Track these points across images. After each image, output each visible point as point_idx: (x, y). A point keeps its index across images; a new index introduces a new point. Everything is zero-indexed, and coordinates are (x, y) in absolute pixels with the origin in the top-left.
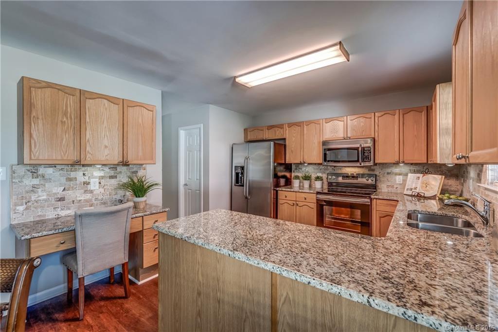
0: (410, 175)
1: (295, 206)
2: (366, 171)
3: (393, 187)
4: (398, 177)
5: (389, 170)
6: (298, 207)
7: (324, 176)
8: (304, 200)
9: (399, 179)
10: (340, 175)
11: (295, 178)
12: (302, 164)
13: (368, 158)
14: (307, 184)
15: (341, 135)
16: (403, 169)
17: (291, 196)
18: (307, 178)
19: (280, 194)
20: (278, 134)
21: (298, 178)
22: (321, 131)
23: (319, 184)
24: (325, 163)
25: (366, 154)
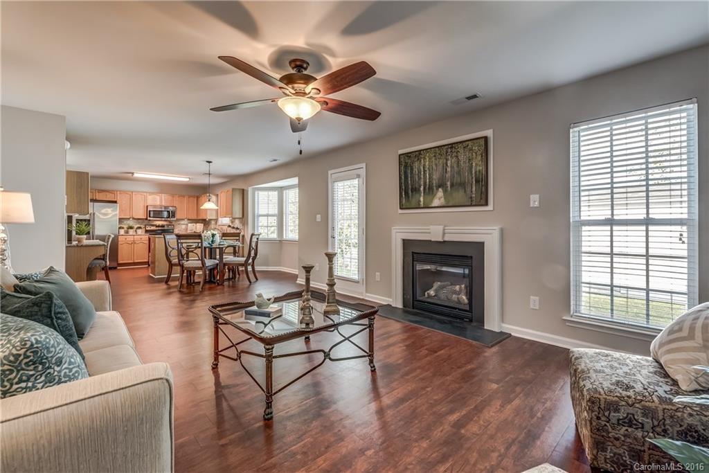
0: (189, 225)
1: (133, 244)
2: (167, 223)
3: (180, 230)
4: (183, 226)
5: (178, 223)
6: (135, 244)
7: (142, 226)
8: (140, 239)
10: (153, 225)
11: (120, 228)
12: (129, 219)
13: (174, 216)
14: (131, 232)
15: (158, 203)
16: (186, 222)
17: (130, 239)
18: (131, 228)
19: (120, 238)
20: (110, 197)
21: (123, 228)
22: (145, 199)
23: (139, 231)
24: (149, 218)
25: (172, 214)
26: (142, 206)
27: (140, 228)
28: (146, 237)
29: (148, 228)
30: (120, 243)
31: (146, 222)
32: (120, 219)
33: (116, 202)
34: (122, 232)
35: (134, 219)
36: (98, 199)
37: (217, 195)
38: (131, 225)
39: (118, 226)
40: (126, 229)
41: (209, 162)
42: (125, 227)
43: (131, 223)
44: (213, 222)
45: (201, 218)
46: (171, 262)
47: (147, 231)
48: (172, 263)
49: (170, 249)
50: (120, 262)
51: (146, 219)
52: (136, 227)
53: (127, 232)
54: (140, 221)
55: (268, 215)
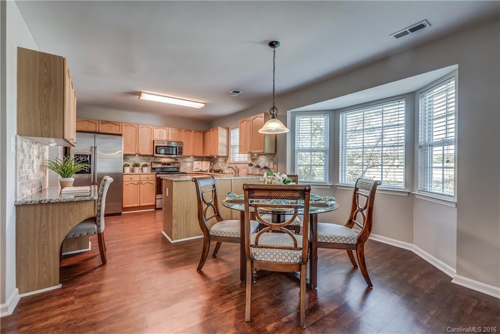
0: (195, 162)
1: (139, 185)
2: (173, 160)
3: (186, 168)
4: (188, 163)
5: (184, 160)
6: (141, 185)
7: (148, 164)
8: (146, 179)
9: (189, 164)
10: (160, 163)
11: (125, 166)
12: (135, 155)
13: (181, 153)
14: (137, 170)
15: (165, 138)
16: (191, 159)
17: (136, 178)
18: (137, 165)
19: (125, 178)
20: (114, 129)
21: (128, 166)
22: (152, 133)
23: (146, 170)
24: (155, 155)
25: (180, 151)
26: (148, 139)
27: (146, 165)
28: (152, 177)
29: (155, 166)
30: (125, 183)
31: (152, 159)
32: (124, 155)
33: (121, 135)
34: (127, 170)
35: (140, 155)
36: (101, 132)
37: (228, 129)
38: (136, 162)
39: (123, 163)
40: (131, 167)
41: (273, 44)
42: (131, 164)
43: (137, 159)
44: (221, 160)
45: (208, 155)
46: (208, 231)
47: (153, 169)
48: (211, 233)
49: (205, 206)
50: (125, 206)
51: (153, 156)
52: (142, 164)
53: (133, 171)
54: (146, 158)
55: (311, 150)
